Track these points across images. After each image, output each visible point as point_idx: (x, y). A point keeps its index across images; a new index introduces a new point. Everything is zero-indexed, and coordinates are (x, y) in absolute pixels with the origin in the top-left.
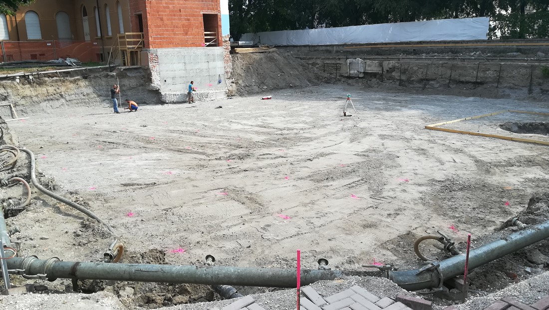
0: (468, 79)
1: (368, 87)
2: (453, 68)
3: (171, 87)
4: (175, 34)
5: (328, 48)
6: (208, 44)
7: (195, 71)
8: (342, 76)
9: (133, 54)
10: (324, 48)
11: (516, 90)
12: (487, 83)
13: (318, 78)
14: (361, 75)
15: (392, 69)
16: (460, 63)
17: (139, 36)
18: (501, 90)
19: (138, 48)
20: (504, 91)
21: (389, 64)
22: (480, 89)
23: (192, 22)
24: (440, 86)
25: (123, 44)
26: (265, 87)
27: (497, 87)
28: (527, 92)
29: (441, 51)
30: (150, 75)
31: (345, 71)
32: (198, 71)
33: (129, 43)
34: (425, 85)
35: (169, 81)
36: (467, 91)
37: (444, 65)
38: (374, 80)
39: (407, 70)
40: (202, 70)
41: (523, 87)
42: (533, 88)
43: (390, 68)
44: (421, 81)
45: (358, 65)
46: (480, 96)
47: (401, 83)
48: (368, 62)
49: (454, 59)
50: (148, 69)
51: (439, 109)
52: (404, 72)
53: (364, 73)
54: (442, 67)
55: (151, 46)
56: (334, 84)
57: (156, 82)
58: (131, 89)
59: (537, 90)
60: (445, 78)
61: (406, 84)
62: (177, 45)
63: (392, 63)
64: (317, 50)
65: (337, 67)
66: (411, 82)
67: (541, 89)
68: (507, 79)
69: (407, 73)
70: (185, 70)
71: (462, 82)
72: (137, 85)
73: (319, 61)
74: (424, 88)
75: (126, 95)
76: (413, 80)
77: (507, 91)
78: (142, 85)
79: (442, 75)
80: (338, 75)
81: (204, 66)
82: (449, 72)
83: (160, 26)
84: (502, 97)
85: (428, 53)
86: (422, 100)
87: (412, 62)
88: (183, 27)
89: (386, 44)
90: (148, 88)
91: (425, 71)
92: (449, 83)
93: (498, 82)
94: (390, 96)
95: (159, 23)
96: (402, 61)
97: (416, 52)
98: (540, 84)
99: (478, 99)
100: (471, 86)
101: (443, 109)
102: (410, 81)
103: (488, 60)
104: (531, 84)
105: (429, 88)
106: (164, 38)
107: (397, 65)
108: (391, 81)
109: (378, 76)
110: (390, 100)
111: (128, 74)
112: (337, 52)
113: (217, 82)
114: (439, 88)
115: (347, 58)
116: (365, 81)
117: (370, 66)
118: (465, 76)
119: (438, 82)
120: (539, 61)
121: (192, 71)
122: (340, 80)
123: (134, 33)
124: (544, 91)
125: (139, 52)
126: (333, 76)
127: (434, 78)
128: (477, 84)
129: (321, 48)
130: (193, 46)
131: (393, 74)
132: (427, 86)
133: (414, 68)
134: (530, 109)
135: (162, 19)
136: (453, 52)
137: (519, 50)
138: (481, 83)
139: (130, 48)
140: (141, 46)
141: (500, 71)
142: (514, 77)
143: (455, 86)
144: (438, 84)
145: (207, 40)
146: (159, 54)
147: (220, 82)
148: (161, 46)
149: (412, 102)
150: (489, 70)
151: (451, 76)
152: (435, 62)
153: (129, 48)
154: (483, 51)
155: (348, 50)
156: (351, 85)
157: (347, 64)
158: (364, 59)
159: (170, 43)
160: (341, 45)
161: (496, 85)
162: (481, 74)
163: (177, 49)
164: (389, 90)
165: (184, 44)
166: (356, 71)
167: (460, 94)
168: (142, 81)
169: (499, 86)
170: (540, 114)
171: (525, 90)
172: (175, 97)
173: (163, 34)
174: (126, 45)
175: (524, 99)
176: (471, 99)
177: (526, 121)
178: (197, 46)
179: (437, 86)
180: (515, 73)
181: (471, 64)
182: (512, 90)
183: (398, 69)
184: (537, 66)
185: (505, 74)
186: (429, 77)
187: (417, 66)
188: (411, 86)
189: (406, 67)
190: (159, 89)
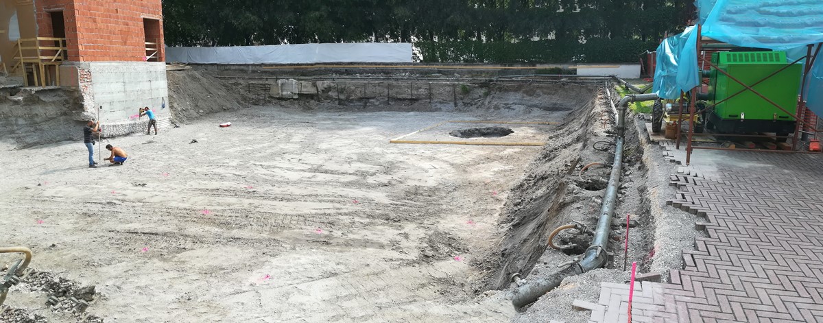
0: (404, 96)
1: (308, 109)
2: (389, 87)
3: (109, 115)
4: (111, 43)
5: (242, 67)
6: (148, 57)
7: (136, 93)
8: (272, 97)
9: (50, 68)
10: (237, 67)
11: (445, 105)
12: (421, 99)
13: (245, 99)
14: (296, 97)
15: (329, 89)
16: (395, 83)
17: (57, 44)
18: (434, 105)
19: (57, 60)
20: (436, 106)
21: (323, 84)
22: (416, 104)
23: (132, 27)
24: (380, 104)
25: (34, 53)
26: (201, 111)
27: (430, 102)
28: (453, 105)
29: (374, 72)
30: (81, 98)
31: (275, 91)
32: (139, 93)
33: (44, 53)
34: (366, 103)
35: (106, 107)
36: (407, 107)
37: (381, 84)
38: (312, 101)
39: (344, 89)
40: (144, 92)
41: (450, 101)
42: (457, 102)
43: (325, 88)
44: (360, 99)
45: (292, 86)
46: (418, 110)
47: (341, 102)
48: (304, 83)
49: (388, 79)
50: (77, 90)
51: (390, 124)
52: (341, 91)
53: (298, 94)
54: (379, 86)
55: (81, 58)
56: (263, 105)
57: (90, 109)
58: (48, 120)
59: (460, 103)
60: (384, 96)
61: (346, 103)
62: (114, 58)
63: (327, 83)
64: (229, 69)
65: (266, 88)
66: (352, 101)
67: (463, 103)
68: (437, 95)
69: (344, 92)
70: (125, 91)
71: (400, 99)
72: (57, 114)
73: (241, 81)
74: (365, 106)
75: (41, 130)
76: (352, 99)
77: (439, 106)
78: (65, 114)
79: (380, 93)
80: (267, 96)
81: (146, 86)
82: (386, 90)
83: (92, 31)
84: (436, 110)
85: (361, 74)
86: (369, 117)
87: (347, 82)
88: (121, 34)
89: (312, 65)
90: (76, 118)
91: (363, 90)
92: (388, 100)
93: (430, 98)
94: (335, 116)
95: (92, 25)
96: (337, 81)
97: (348, 72)
98: (462, 99)
99: (417, 113)
100: (408, 102)
101: (393, 124)
102: (348, 100)
103: (418, 80)
104: (455, 99)
106: (98, 47)
107: (332, 85)
108: (329, 101)
109: (315, 98)
110: (336, 119)
111: (42, 98)
112: (254, 72)
113: (161, 106)
114: (380, 106)
115: (277, 79)
116: (302, 102)
117: (305, 87)
118: (402, 94)
119: (378, 100)
120: (457, 80)
121: (132, 93)
122: (270, 102)
123: (50, 39)
124: (465, 104)
125: (57, 67)
126: (261, 98)
127: (373, 96)
128: (413, 100)
129: (233, 68)
130: (134, 60)
131: (330, 93)
132: (368, 104)
133: (352, 88)
134: (461, 118)
135: (94, 21)
136: (384, 73)
137: (439, 72)
138: (416, 100)
139: (46, 60)
140: (60, 58)
141: (430, 89)
142: (441, 94)
143: (393, 103)
145: (148, 53)
146: (92, 69)
147: (163, 107)
148: (94, 58)
149: (361, 119)
150: (421, 88)
151: (389, 94)
152: (372, 82)
153: (43, 60)
154: (412, 72)
155: (266, 70)
156: (285, 107)
157: (278, 85)
158: (298, 80)
159: (106, 55)
160: (258, 65)
161: (428, 100)
162: (415, 92)
163: (115, 64)
164: (329, 109)
165: (122, 57)
166: (289, 93)
167: (400, 110)
168: (65, 109)
170: (470, 122)
171: (452, 104)
172: (115, 128)
173: (96, 42)
174: (37, 56)
175: (453, 111)
176: (412, 113)
177: (465, 129)
178: (137, 60)
179: (377, 103)
180: (441, 90)
181: (405, 84)
182: (442, 105)
183: (335, 88)
184: (458, 85)
185: (434, 91)
186: (368, 96)
187: (354, 85)
188: (351, 104)
189: (343, 86)
190: (93, 120)
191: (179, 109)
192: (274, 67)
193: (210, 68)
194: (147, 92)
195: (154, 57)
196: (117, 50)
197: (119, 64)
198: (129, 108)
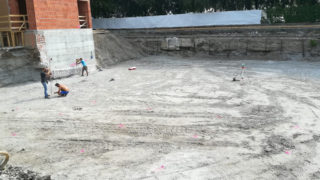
0: (259, 49)
1: (186, 57)
2: (248, 42)
3: (56, 64)
4: (57, 17)
5: (142, 30)
6: (81, 26)
7: (74, 49)
8: (163, 50)
9: (18, 35)
10: (139, 31)
11: (295, 55)
12: (273, 51)
13: (144, 51)
14: (178, 49)
15: (202, 44)
16: (252, 39)
17: (22, 19)
18: (284, 55)
19: (22, 29)
20: (286, 56)
21: (199, 40)
22: (269, 55)
23: (70, 6)
24: (240, 54)
25: (7, 25)
26: (116, 60)
27: (281, 54)
28: (302, 56)
29: (229, 32)
30: (38, 54)
31: (164, 46)
32: (76, 49)
33: (13, 25)
34: (229, 54)
35: (54, 59)
36: (261, 57)
37: (241, 40)
38: (189, 52)
39: (214, 44)
40: (79, 49)
41: (298, 53)
42: (305, 53)
43: (200, 44)
44: (225, 51)
45: (175, 42)
47: (211, 53)
48: (183, 40)
49: (245, 36)
50: (36, 48)
52: (211, 45)
53: (180, 47)
54: (240, 41)
55: (38, 28)
56: (157, 55)
57: (44, 61)
58: (17, 68)
59: (307, 54)
60: (243, 49)
61: (215, 53)
62: (59, 27)
63: (201, 40)
64: (134, 32)
65: (158, 44)
66: (219, 52)
67: (311, 54)
68: (287, 48)
69: (214, 46)
70: (67, 48)
71: (255, 51)
72: (23, 64)
73: (142, 40)
74: (228, 56)
75: (13, 75)
76: (219, 51)
77: (289, 56)
78: (28, 64)
79: (241, 47)
80: (159, 49)
81: (80, 44)
82: (245, 45)
83: (44, 9)
84: (287, 59)
87: (216, 39)
88: (63, 11)
90: (36, 66)
91: (228, 45)
92: (246, 52)
93: (281, 50)
95: (44, 6)
96: (209, 38)
97: (211, 32)
98: (309, 51)
100: (262, 53)
102: (216, 51)
104: (303, 51)
105: (231, 56)
106: (48, 20)
107: (205, 41)
108: (202, 52)
109: (191, 49)
111: (13, 54)
112: (150, 33)
113: (90, 57)
114: (240, 56)
115: (165, 37)
116: (182, 52)
117: (184, 42)
118: (257, 47)
119: (238, 52)
121: (72, 49)
122: (161, 53)
123: (17, 16)
124: (312, 55)
125: (22, 34)
126: (155, 50)
127: (235, 48)
128: (266, 52)
129: (137, 31)
130: (72, 28)
131: (203, 47)
132: (230, 55)
133: (219, 43)
135: (46, 3)
137: (283, 30)
138: (269, 51)
139: (15, 29)
140: (24, 28)
141: (282, 43)
142: (291, 47)
143: (250, 54)
144: (239, 53)
145: (81, 23)
146: (45, 35)
147: (92, 58)
148: (46, 27)
150: (273, 43)
151: (247, 47)
152: (234, 39)
153: (13, 30)
155: (158, 32)
156: (171, 56)
157: (166, 41)
158: (179, 38)
159: (53, 25)
160: (152, 29)
161: (280, 52)
162: (268, 46)
163: (60, 30)
164: (204, 58)
165: (64, 26)
166: (173, 46)
167: (256, 59)
168: (28, 61)
169: (282, 53)
171: (301, 55)
172: (61, 73)
173: (47, 17)
174: (9, 27)
175: (301, 60)
178: (74, 28)
179: (238, 54)
180: (291, 44)
181: (260, 39)
182: (291, 55)
183: (207, 44)
184: (305, 40)
185: (285, 45)
186: (231, 49)
187: (221, 41)
188: (218, 55)
189: (213, 42)
190: (47, 67)
191: (102, 59)
192: (163, 30)
193: (121, 31)
194: (81, 48)
195: (85, 26)
196: (60, 21)
197: (62, 31)
198: (69, 59)
